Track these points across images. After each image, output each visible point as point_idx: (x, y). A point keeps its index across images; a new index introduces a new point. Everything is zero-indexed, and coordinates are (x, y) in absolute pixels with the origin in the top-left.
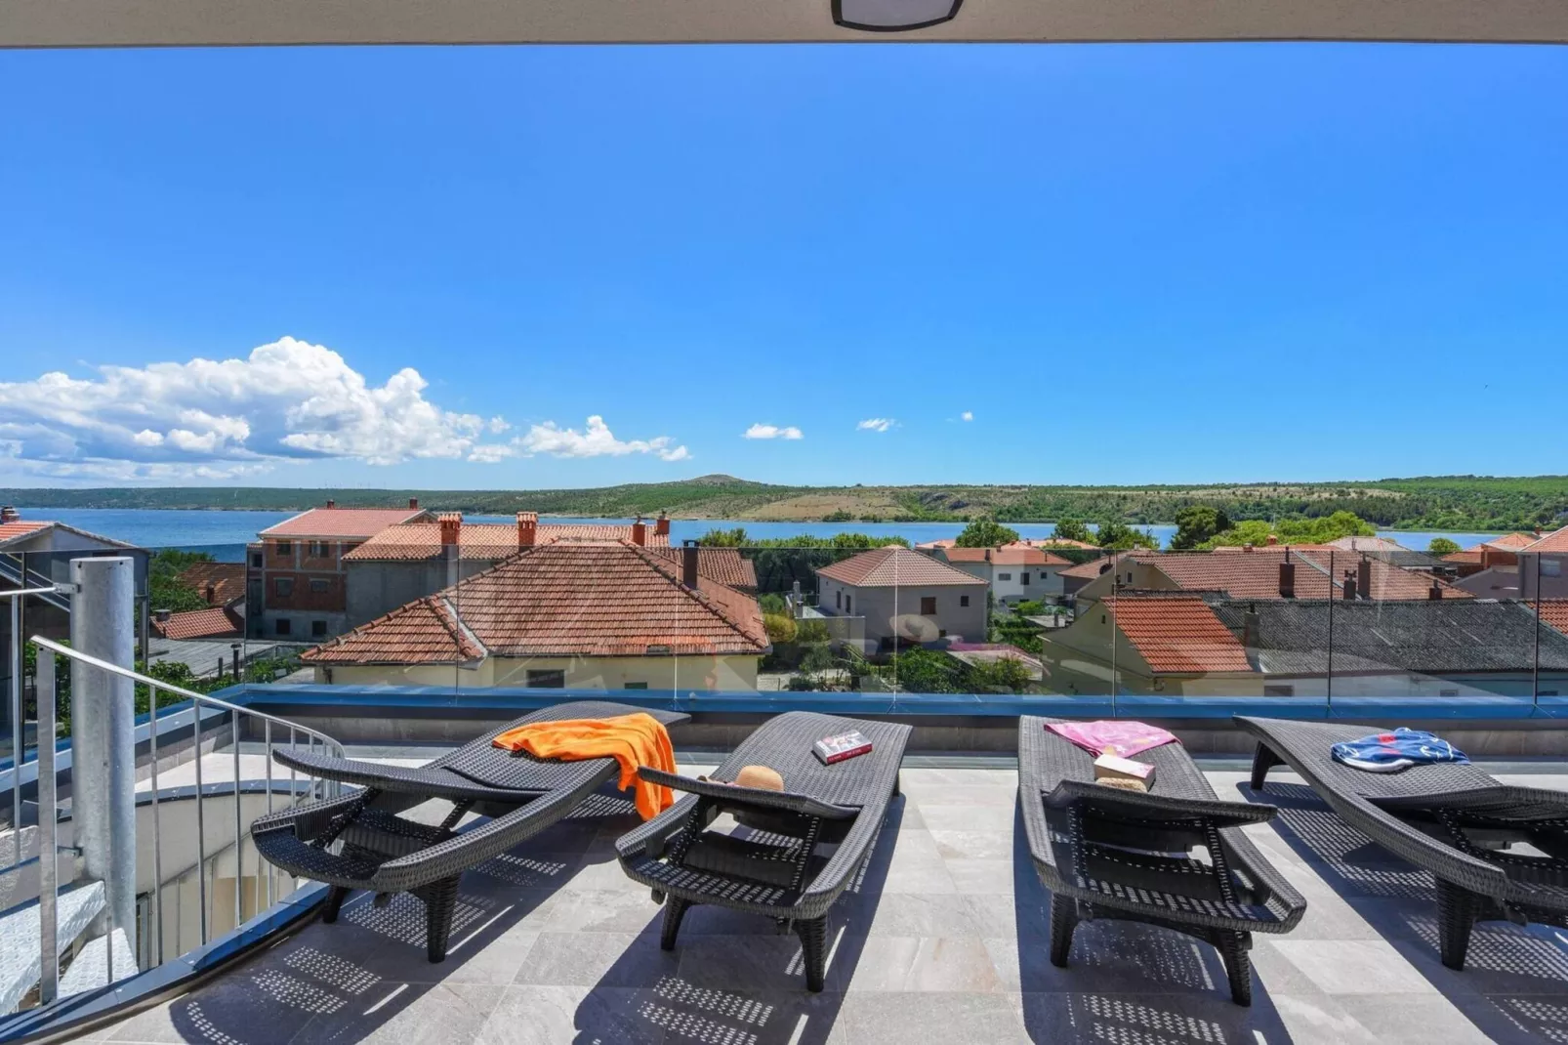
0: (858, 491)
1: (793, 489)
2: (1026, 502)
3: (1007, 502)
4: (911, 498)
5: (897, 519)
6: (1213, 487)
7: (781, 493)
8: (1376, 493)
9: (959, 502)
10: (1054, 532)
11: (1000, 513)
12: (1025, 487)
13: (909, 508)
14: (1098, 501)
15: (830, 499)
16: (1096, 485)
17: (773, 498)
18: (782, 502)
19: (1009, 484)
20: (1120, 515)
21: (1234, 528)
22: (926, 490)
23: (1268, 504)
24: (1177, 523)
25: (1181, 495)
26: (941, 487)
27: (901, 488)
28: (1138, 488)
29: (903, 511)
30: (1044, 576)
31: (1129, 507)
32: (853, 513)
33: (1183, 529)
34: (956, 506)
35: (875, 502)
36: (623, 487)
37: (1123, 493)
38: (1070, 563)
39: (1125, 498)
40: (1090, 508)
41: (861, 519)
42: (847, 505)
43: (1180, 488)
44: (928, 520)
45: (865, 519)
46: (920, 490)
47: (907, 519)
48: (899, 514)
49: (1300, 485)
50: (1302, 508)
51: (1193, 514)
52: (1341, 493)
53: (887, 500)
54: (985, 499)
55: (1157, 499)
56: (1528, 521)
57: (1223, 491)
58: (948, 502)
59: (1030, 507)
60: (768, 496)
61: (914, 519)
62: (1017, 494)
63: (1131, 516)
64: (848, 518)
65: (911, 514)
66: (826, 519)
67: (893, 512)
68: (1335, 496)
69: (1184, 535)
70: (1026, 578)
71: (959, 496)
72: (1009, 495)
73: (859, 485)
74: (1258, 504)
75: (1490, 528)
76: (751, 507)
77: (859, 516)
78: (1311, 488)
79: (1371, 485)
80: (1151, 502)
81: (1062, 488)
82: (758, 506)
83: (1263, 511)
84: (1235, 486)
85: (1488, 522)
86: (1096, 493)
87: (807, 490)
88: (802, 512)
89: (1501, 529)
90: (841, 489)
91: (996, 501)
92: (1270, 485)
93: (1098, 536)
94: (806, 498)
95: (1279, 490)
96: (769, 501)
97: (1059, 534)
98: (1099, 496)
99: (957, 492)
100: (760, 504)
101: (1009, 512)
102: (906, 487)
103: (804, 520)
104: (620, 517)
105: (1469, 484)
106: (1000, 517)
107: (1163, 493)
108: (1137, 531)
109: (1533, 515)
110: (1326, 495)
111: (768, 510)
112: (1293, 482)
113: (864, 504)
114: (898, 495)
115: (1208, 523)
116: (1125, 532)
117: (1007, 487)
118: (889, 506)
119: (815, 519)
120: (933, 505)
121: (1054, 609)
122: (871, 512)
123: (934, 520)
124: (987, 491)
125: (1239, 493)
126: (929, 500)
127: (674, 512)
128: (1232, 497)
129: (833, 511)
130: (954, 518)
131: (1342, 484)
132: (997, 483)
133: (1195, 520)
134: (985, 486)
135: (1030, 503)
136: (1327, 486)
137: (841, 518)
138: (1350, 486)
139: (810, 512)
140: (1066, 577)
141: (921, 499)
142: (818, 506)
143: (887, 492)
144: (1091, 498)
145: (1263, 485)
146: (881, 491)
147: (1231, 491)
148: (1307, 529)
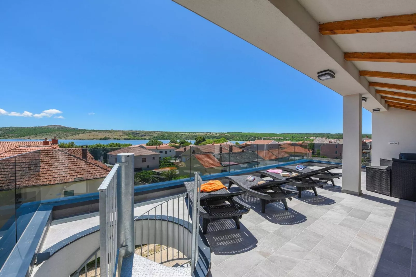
0: (112, 131)
1: (88, 130)
2: (160, 135)
3: (156, 135)
4: (129, 134)
5: (125, 139)
6: (200, 133)
7: (84, 131)
8: (226, 135)
9: (143, 135)
10: (170, 142)
11: (154, 137)
12: (160, 132)
13: (128, 136)
14: (178, 135)
15: (103, 133)
16: (176, 132)
17: (80, 133)
18: (84, 134)
19: (156, 131)
20: (182, 138)
21: (206, 141)
22: (134, 132)
23: (210, 136)
24: (195, 140)
25: (194, 134)
26: (138, 131)
27: (126, 131)
28: (185, 133)
29: (127, 137)
30: (170, 151)
31: (184, 136)
32: (110, 137)
33: (196, 141)
34: (142, 136)
35: (118, 134)
36: (8, 127)
37: (182, 134)
38: (176, 148)
39: (183, 135)
40: (176, 137)
41: (113, 139)
42: (108, 135)
43: (194, 133)
44: (134, 139)
45: (114, 139)
46: (132, 132)
47: (128, 139)
48: (126, 138)
49: (215, 133)
50: (215, 137)
51: (198, 138)
52: (221, 134)
53: (122, 134)
54: (150, 134)
55: (189, 135)
56: (247, 139)
57: (202, 134)
58: (140, 135)
59: (161, 136)
60: (78, 132)
61: (130, 139)
62: (158, 133)
63: (184, 138)
64: (109, 139)
65: (129, 138)
66: (101, 139)
67: (124, 137)
68: (220, 135)
69: (197, 142)
70: (166, 152)
71: (143, 133)
72: (156, 133)
73: (112, 130)
74: (208, 136)
75: (242, 140)
76: (71, 135)
77: (112, 138)
78: (216, 133)
79: (225, 133)
80: (188, 135)
81: (169, 132)
82: (74, 135)
83: (209, 137)
84: (204, 133)
85: (242, 139)
86: (177, 133)
87: (93, 131)
88: (92, 137)
89: (243, 140)
90: (106, 131)
91: (153, 135)
92: (210, 133)
93: (179, 143)
94: (93, 133)
95: (212, 134)
96: (79, 134)
97: (171, 142)
98: (177, 134)
99: (143, 132)
100: (75, 135)
101: (156, 137)
102: (127, 131)
103: (93, 139)
104: (6, 139)
105: (239, 133)
106: (154, 138)
107: (191, 134)
108: (188, 141)
109: (247, 138)
110: (219, 135)
111: (77, 136)
112: (213, 132)
113: (114, 135)
114: (125, 133)
115: (201, 140)
116: (185, 142)
117: (156, 132)
118: (122, 135)
119: (97, 139)
120: (135, 135)
121: (174, 158)
122: (116, 137)
123: (136, 139)
124: (150, 132)
125: (205, 134)
126: (134, 134)
127: (35, 137)
128: (203, 135)
129: (104, 137)
130: (142, 139)
131: (221, 133)
132: (153, 130)
133: (199, 139)
134: (150, 131)
135: (161, 135)
136: (219, 133)
137: (106, 139)
138: (223, 133)
139: (95, 137)
140: (176, 151)
141: (132, 134)
142: (98, 135)
143: (122, 132)
144: (176, 134)
145: (208, 133)
146: (120, 132)
147: (203, 134)
148: (218, 141)
